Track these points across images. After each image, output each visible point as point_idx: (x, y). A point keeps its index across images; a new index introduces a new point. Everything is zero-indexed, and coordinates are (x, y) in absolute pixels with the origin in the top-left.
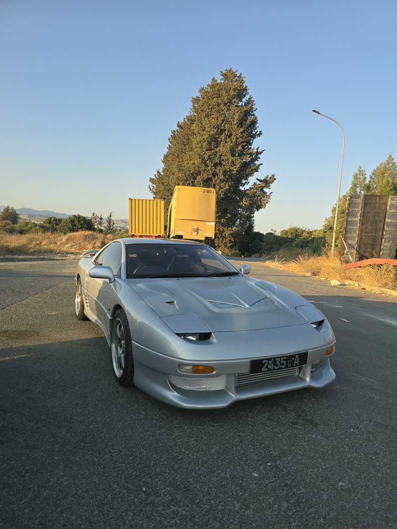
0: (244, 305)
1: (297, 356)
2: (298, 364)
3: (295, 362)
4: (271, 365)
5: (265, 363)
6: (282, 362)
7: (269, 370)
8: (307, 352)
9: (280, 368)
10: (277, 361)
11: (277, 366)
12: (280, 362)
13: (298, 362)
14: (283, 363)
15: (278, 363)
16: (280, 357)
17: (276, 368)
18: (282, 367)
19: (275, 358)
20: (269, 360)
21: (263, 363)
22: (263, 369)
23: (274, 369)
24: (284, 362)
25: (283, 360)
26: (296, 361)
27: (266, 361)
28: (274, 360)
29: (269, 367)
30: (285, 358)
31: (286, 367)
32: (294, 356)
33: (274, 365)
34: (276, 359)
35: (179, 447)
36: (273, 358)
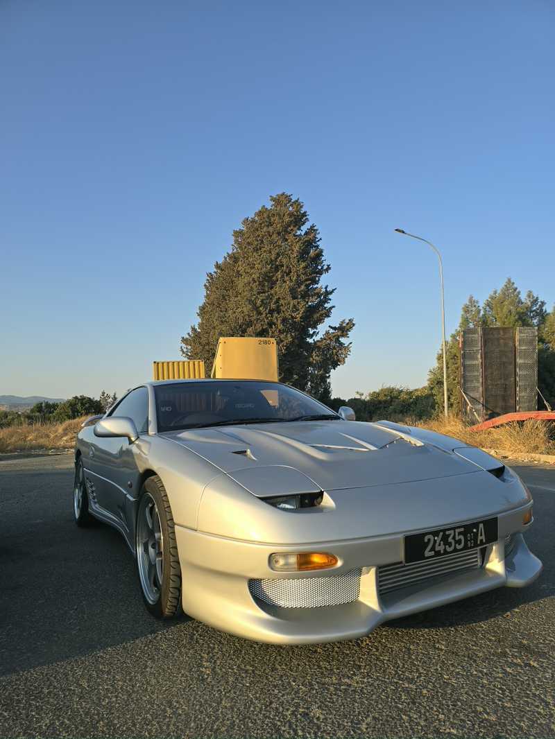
0: (367, 448)
1: (481, 526)
2: (484, 541)
3: (480, 538)
4: (440, 545)
5: (429, 540)
6: (457, 539)
7: (438, 554)
8: (497, 518)
9: (455, 550)
10: (450, 534)
11: (450, 545)
12: (454, 538)
13: (483, 537)
14: (460, 540)
15: (450, 540)
16: (454, 529)
17: (449, 549)
18: (459, 547)
19: (444, 531)
20: (435, 533)
21: (426, 540)
22: (427, 553)
23: (446, 552)
24: (462, 537)
25: (460, 533)
26: (481, 535)
27: (431, 537)
28: (442, 533)
29: (437, 548)
30: (462, 529)
31: (466, 547)
32: (476, 525)
33: (445, 545)
34: (447, 533)
35: (290, 727)
36: (441, 531)
